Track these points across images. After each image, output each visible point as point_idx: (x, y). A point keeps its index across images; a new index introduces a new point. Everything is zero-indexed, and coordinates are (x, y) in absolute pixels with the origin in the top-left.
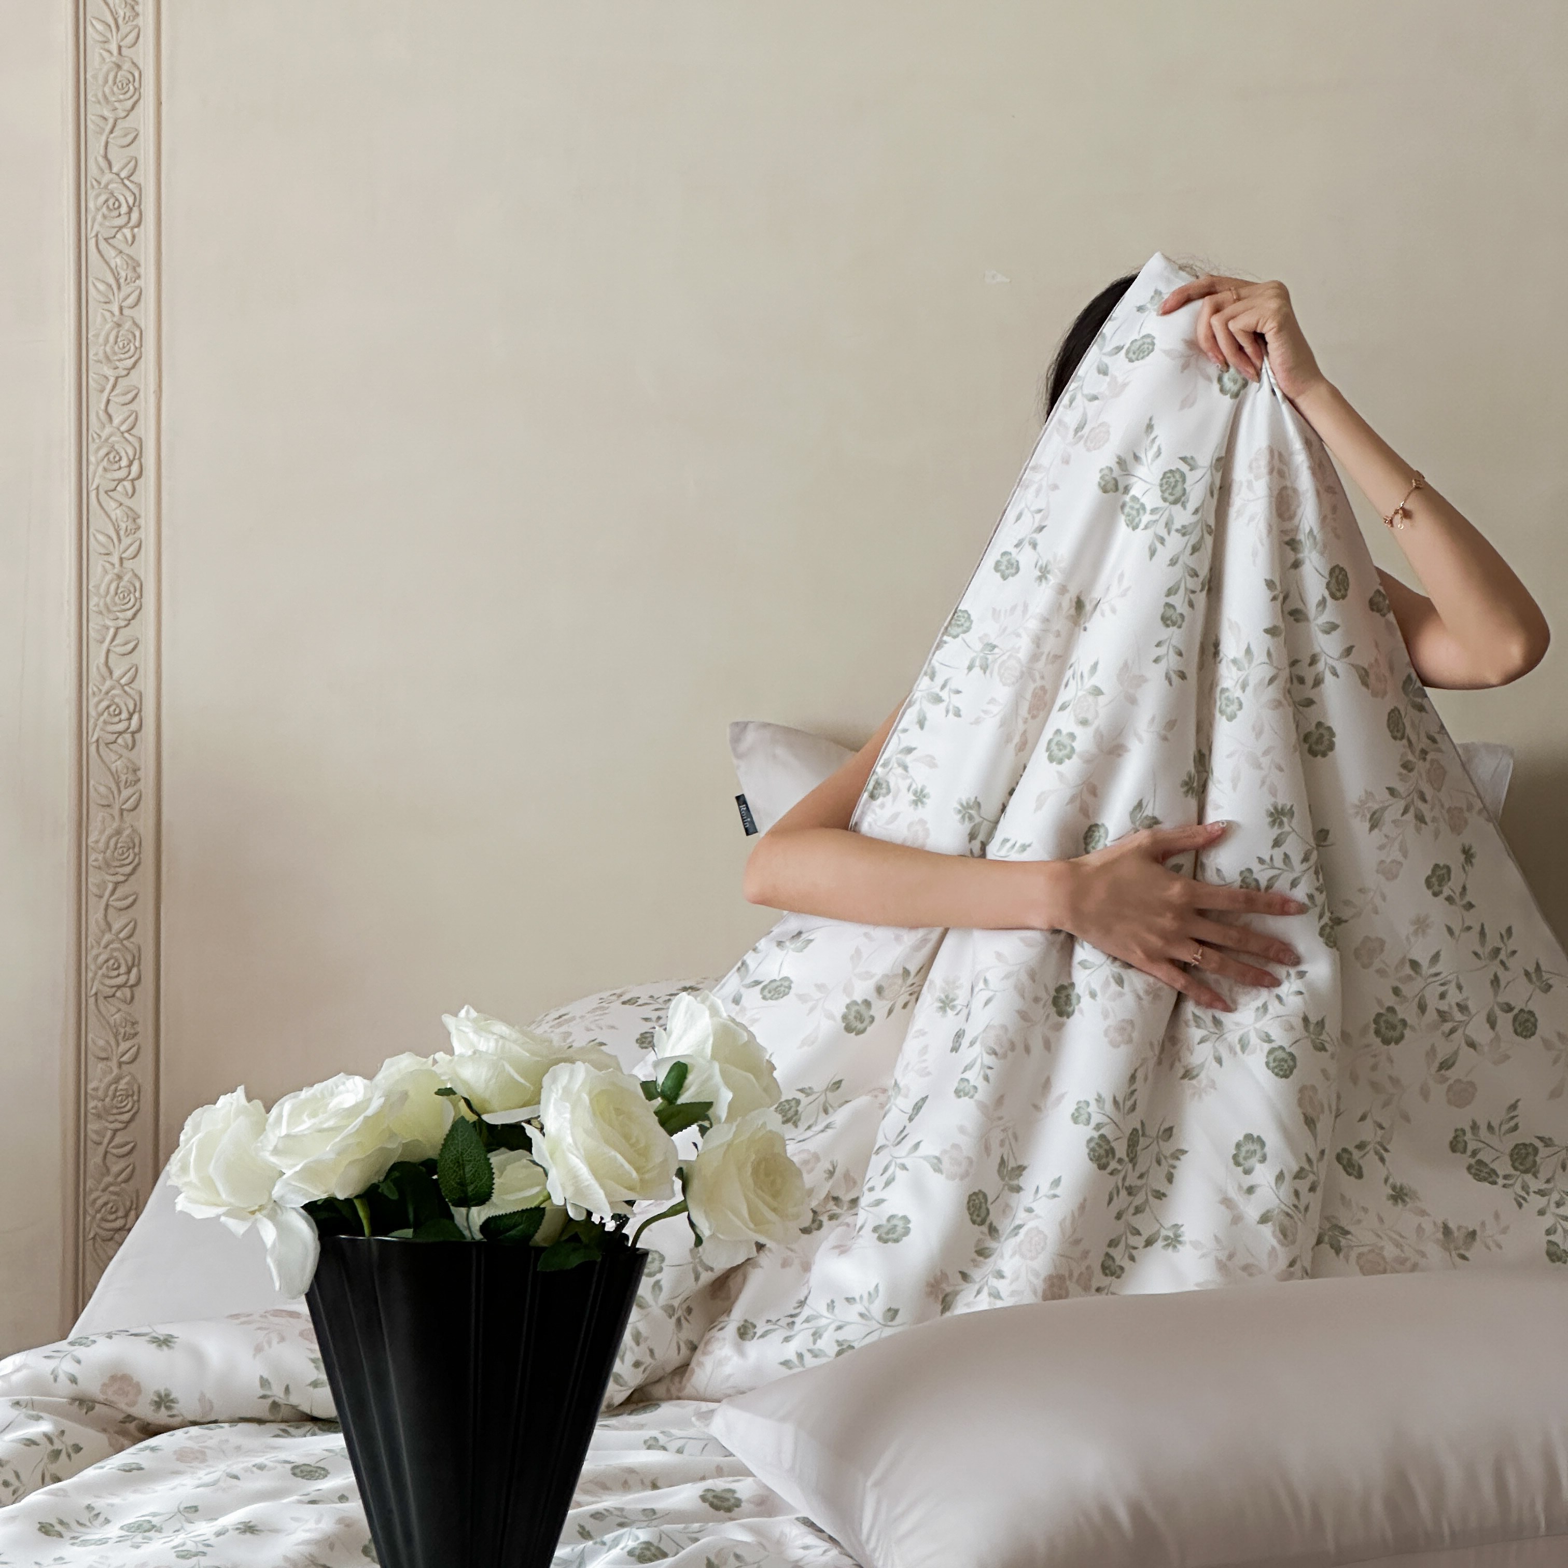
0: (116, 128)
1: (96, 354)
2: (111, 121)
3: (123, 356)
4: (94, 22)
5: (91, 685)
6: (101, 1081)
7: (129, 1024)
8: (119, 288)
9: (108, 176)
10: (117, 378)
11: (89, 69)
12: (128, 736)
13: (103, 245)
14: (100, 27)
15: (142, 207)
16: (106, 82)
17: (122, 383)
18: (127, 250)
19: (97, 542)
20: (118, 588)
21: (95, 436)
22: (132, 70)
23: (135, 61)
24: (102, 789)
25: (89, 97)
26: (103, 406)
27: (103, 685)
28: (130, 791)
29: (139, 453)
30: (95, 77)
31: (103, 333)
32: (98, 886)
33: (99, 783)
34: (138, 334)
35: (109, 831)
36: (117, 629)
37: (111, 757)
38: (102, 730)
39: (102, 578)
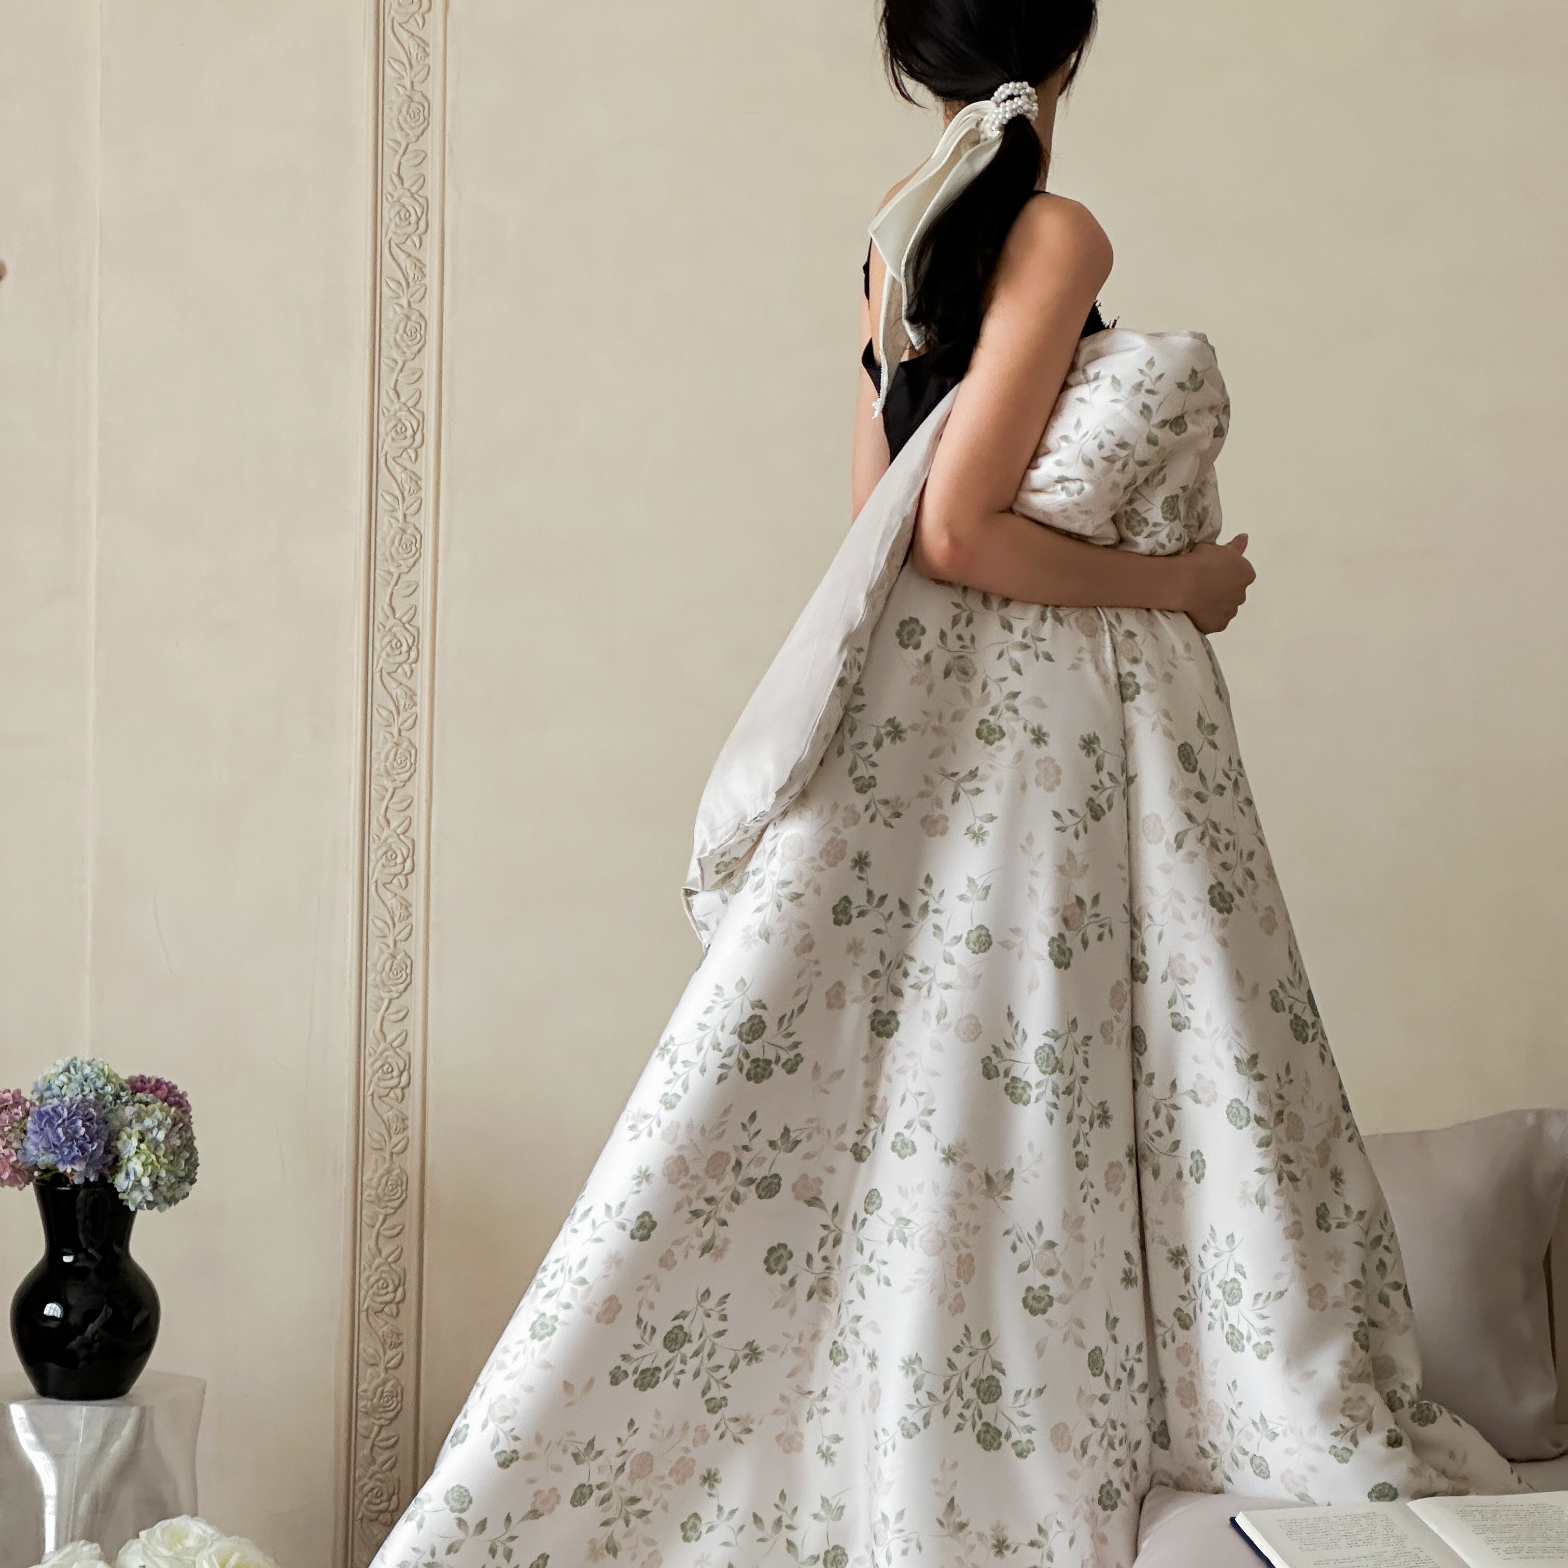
0: (400, 582)
1: (378, 769)
2: (396, 576)
4: (385, 495)
5: (368, 1048)
6: (370, 1383)
7: (395, 1336)
8: (399, 713)
9: (392, 621)
10: (395, 790)
11: (378, 534)
12: (398, 1091)
13: (386, 679)
14: (389, 498)
15: (420, 647)
16: (393, 543)
17: (399, 793)
18: (405, 682)
19: (375, 926)
20: (391, 965)
22: (414, 534)
23: (417, 526)
24: (376, 1136)
25: (378, 556)
26: (382, 812)
27: (378, 1047)
28: (400, 1137)
29: (412, 851)
30: (384, 540)
31: (384, 752)
32: (370, 1217)
33: (374, 1130)
34: (413, 752)
35: (381, 1171)
36: (391, 1000)
37: (383, 1108)
38: (377, 1085)
39: (379, 959)
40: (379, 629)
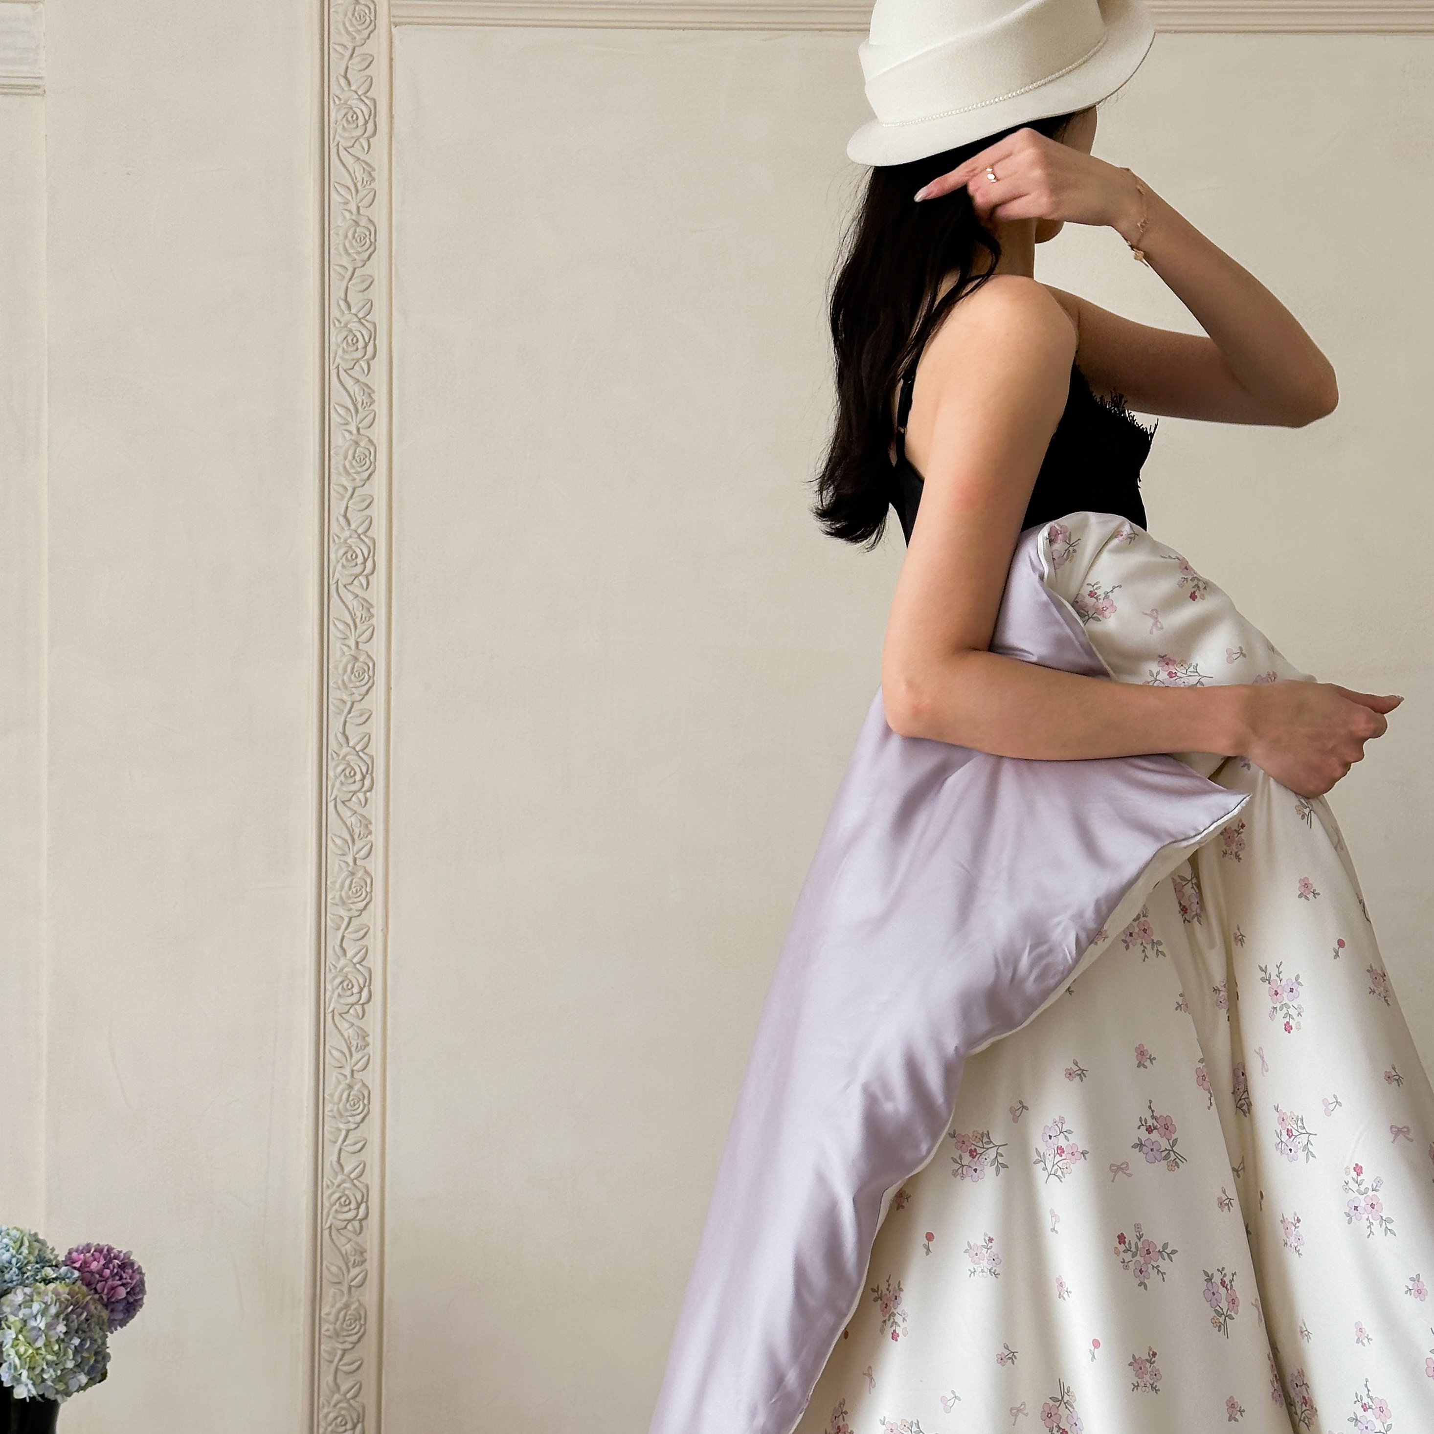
0: (353, 710)
1: (334, 898)
2: (349, 705)
3: (356, 900)
4: (337, 622)
5: (325, 1179)
8: (354, 842)
9: (345, 750)
10: (350, 919)
11: (330, 662)
12: (356, 1224)
13: (340, 806)
14: (341, 626)
15: (374, 775)
16: (345, 671)
17: (355, 922)
18: (360, 810)
19: (332, 1056)
20: (349, 1095)
21: (331, 966)
22: (366, 661)
23: (370, 653)
24: (334, 1269)
25: (331, 684)
26: (338, 942)
27: (336, 1178)
28: (357, 1270)
29: (369, 981)
30: (336, 668)
31: (339, 881)
32: (329, 1352)
33: (331, 1263)
34: (369, 881)
35: (339, 1305)
36: (348, 1131)
37: (341, 1241)
38: (334, 1218)
39: (336, 1088)
40: (333, 759)
